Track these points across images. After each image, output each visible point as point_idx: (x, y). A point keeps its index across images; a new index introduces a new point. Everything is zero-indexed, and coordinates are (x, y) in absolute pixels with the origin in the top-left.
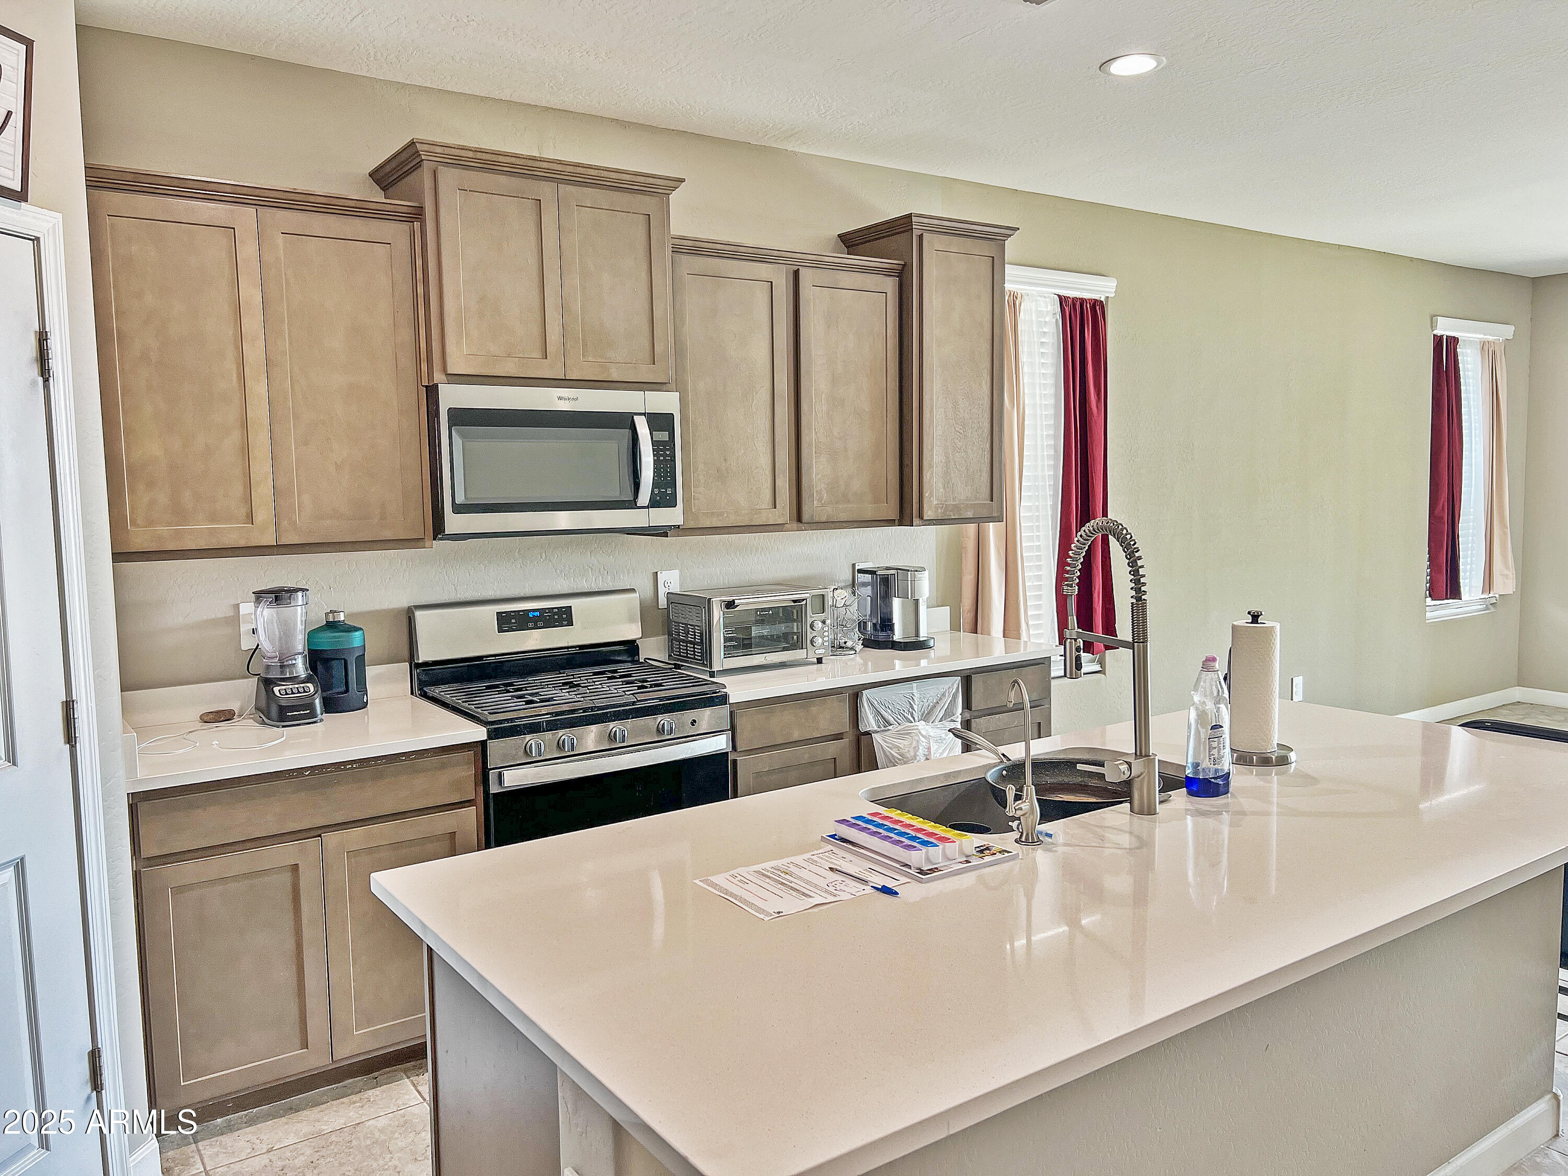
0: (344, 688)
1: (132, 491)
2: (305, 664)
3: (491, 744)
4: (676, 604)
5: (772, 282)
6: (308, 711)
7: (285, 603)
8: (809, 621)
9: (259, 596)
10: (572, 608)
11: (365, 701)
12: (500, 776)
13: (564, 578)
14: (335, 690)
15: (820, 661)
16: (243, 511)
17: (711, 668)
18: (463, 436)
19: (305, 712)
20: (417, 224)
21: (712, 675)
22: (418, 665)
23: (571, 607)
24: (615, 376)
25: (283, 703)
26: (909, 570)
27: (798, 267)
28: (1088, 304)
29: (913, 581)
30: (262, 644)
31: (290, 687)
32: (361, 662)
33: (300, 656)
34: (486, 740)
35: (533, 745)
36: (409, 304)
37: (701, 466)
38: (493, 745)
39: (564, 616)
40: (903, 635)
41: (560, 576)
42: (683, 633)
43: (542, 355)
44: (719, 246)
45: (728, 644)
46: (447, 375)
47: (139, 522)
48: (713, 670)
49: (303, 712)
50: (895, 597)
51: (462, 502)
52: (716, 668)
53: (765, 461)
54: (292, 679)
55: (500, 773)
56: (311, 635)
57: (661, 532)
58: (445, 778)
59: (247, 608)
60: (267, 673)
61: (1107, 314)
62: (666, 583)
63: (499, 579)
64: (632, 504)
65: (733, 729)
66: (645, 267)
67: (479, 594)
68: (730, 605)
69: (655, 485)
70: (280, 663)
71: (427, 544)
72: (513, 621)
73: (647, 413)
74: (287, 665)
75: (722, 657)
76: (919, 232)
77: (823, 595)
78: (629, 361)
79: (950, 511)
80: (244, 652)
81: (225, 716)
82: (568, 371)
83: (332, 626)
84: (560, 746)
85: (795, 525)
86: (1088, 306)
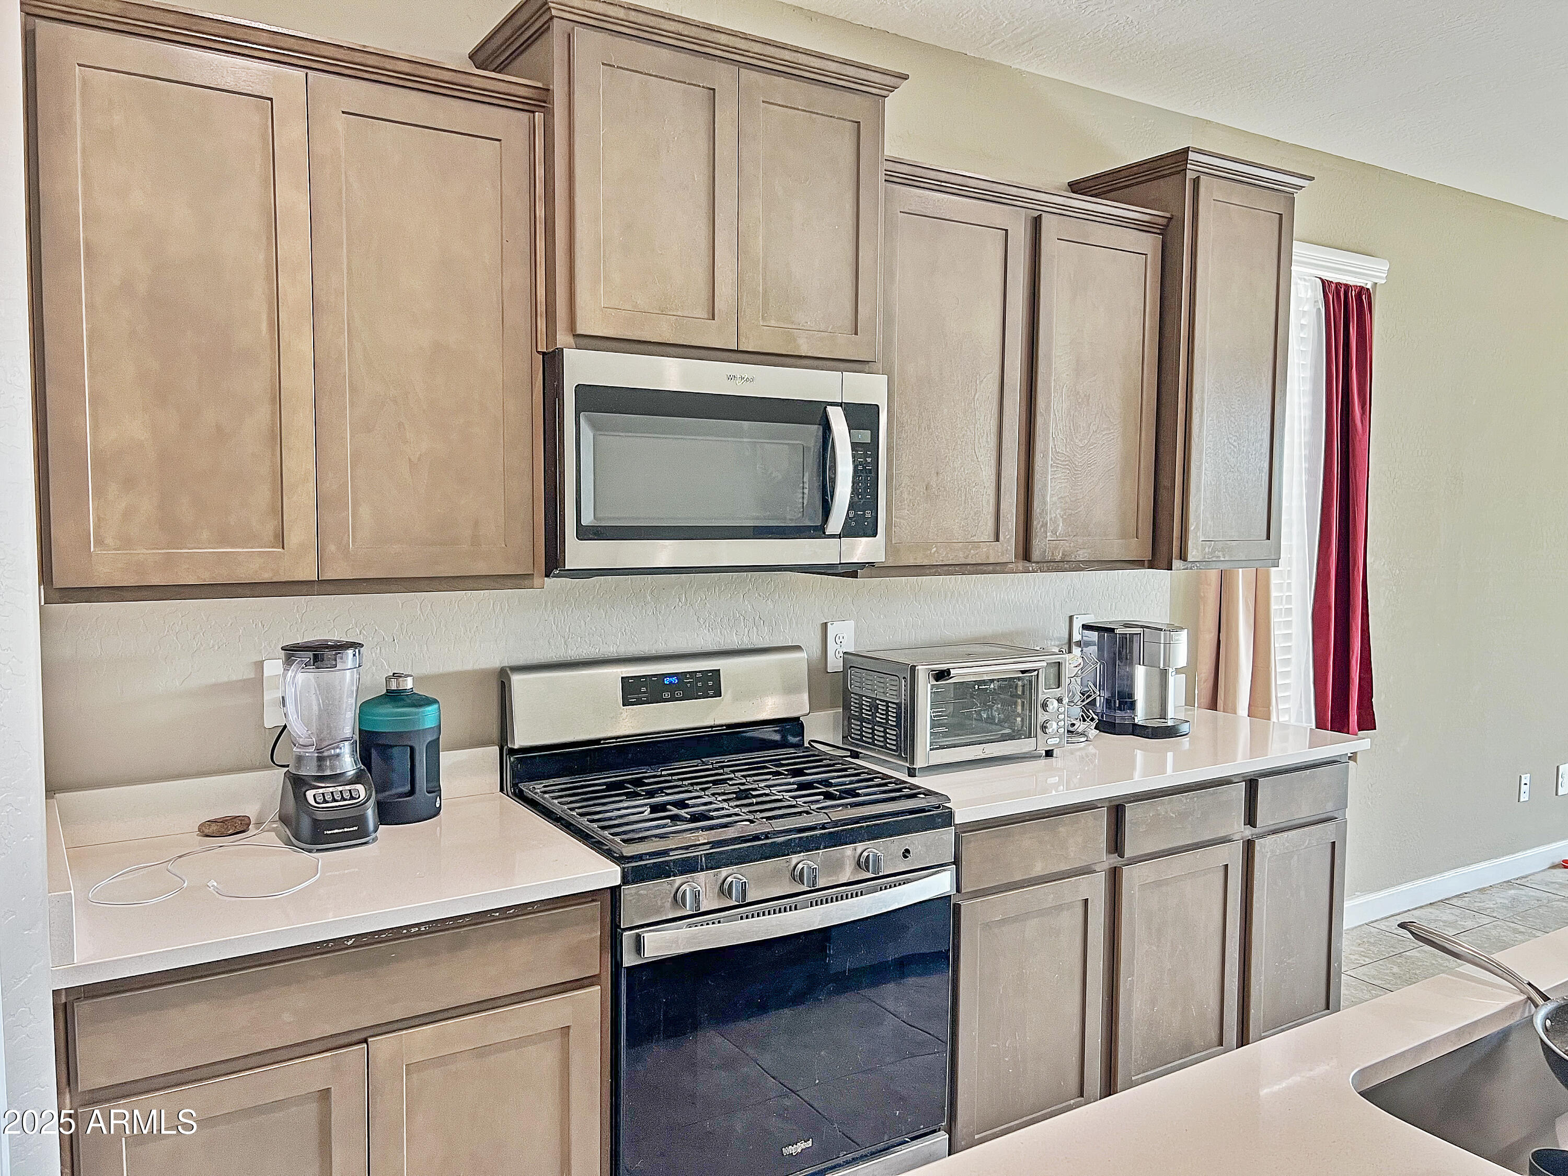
0: (408, 788)
1: (100, 492)
2: (353, 751)
3: (626, 892)
4: (857, 670)
5: (1006, 230)
6: (355, 828)
7: (329, 666)
8: (1041, 697)
9: (292, 652)
10: (721, 671)
11: (438, 806)
12: (638, 940)
13: (709, 630)
14: (394, 791)
15: (1049, 754)
16: (270, 528)
17: (912, 762)
18: (596, 427)
19: (351, 829)
20: (539, 116)
21: (912, 773)
22: (512, 752)
23: (719, 670)
24: (804, 349)
25: (321, 816)
26: (1161, 630)
27: (1040, 213)
28: (1353, 292)
29: (1167, 644)
30: (291, 725)
31: (331, 790)
32: (434, 748)
33: (347, 743)
34: (619, 886)
35: (688, 893)
36: (523, 232)
37: (906, 481)
38: (629, 891)
39: (710, 683)
40: (1146, 716)
41: (704, 627)
42: (867, 710)
43: (708, 314)
44: (943, 177)
45: (936, 730)
46: (577, 336)
47: (109, 541)
48: (914, 767)
49: (348, 830)
50: (1140, 664)
51: (591, 523)
52: (919, 763)
53: (987, 474)
54: (335, 778)
55: (638, 936)
56: (365, 709)
57: (851, 571)
58: (556, 944)
59: (274, 667)
60: (298, 767)
61: (1374, 304)
62: (837, 637)
63: (623, 630)
64: (819, 531)
65: (957, 862)
66: (849, 196)
67: (597, 650)
68: (941, 675)
69: (852, 506)
70: (317, 753)
71: (537, 581)
72: (644, 689)
73: (845, 403)
74: (328, 756)
75: (928, 749)
76: (1195, 175)
77: (1059, 662)
78: (822, 328)
79: (1219, 552)
80: (267, 730)
81: (236, 827)
82: (743, 339)
83: (394, 696)
84: (724, 890)
85: (1021, 565)
86: (1353, 294)
